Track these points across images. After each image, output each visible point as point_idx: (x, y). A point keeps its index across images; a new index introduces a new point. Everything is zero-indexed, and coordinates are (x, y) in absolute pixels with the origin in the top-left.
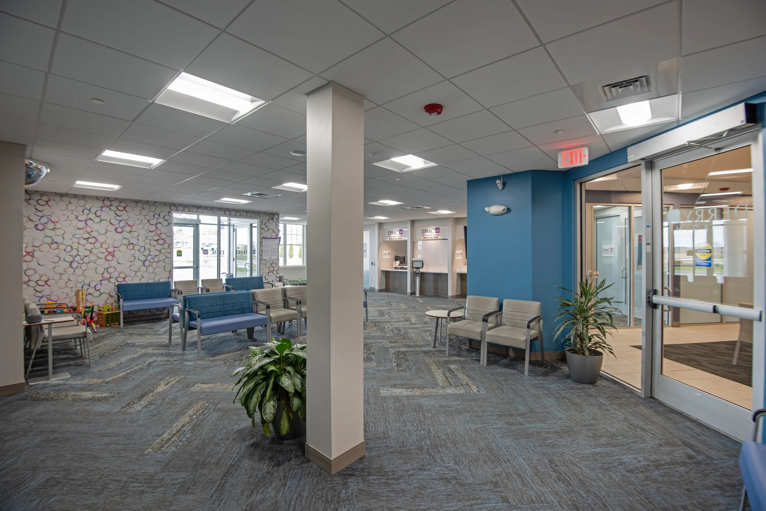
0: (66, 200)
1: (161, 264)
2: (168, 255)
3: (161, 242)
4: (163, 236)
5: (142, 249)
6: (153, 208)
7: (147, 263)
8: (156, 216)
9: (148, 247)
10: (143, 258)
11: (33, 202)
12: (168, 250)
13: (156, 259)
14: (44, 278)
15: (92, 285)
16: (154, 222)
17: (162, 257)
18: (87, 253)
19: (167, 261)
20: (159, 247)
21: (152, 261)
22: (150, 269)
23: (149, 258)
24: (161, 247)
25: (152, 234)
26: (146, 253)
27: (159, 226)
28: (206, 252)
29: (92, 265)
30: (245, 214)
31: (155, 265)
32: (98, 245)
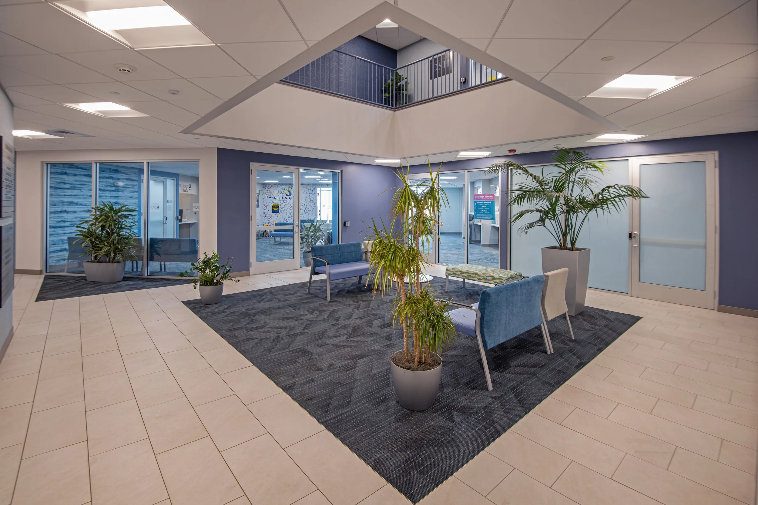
0: (276, 186)
1: (311, 212)
2: (315, 208)
3: (311, 202)
4: (312, 199)
5: (304, 205)
6: (308, 187)
7: (306, 211)
8: (309, 190)
9: (306, 204)
10: (304, 209)
11: (267, 188)
12: (314, 206)
13: (309, 210)
14: (270, 216)
15: (285, 219)
16: (308, 193)
17: (312, 209)
18: (284, 206)
19: (314, 210)
20: (310, 204)
21: (308, 210)
22: (307, 214)
23: (306, 209)
24: (311, 204)
25: (308, 198)
26: (305, 207)
27: (310, 194)
28: (324, 206)
29: (285, 211)
30: (326, 186)
31: (309, 212)
32: (287, 203)
